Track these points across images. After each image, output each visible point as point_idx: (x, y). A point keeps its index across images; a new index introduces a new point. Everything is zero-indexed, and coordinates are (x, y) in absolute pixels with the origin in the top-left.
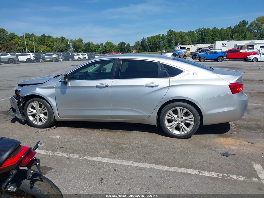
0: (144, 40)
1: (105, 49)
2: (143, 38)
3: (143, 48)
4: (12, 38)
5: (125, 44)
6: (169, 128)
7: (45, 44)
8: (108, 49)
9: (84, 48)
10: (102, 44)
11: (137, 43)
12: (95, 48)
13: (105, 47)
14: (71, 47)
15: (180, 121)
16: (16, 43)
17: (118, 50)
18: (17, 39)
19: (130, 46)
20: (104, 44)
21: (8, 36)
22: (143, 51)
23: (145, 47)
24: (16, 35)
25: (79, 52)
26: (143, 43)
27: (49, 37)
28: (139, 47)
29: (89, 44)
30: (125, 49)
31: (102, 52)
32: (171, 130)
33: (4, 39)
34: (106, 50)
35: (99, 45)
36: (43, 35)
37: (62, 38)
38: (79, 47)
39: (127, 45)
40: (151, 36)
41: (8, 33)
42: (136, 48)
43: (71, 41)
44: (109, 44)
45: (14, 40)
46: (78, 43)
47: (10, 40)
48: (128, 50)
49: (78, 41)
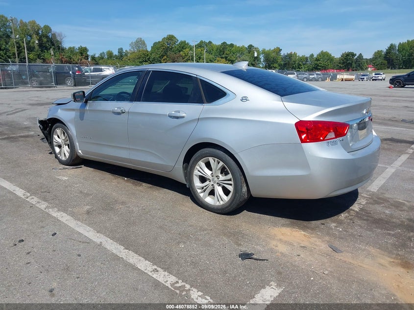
0: (392, 47)
1: (316, 64)
2: (392, 45)
3: (388, 63)
4: (183, 48)
5: (353, 55)
6: (199, 191)
7: (223, 56)
8: (322, 63)
9: (282, 63)
10: (312, 55)
11: (378, 54)
12: (300, 63)
13: (317, 60)
14: (262, 60)
15: (215, 182)
16: (186, 56)
17: (340, 65)
18: (187, 50)
19: (363, 59)
20: (315, 56)
21: (177, 45)
22: (388, 68)
23: (392, 61)
24: (188, 44)
25: (273, 68)
26: (389, 53)
27: (232, 45)
28: (380, 60)
29: (290, 56)
30: (353, 64)
31: (311, 68)
32: (202, 195)
33: (173, 49)
34: (318, 65)
35: (307, 58)
36: (224, 43)
37: (251, 46)
38: (275, 61)
39: (359, 57)
40: (408, 41)
41: (178, 41)
42: (374, 62)
43: (264, 52)
44: (325, 55)
45: (184, 50)
46: (273, 55)
47: (180, 52)
48: (359, 66)
49: (274, 51)
